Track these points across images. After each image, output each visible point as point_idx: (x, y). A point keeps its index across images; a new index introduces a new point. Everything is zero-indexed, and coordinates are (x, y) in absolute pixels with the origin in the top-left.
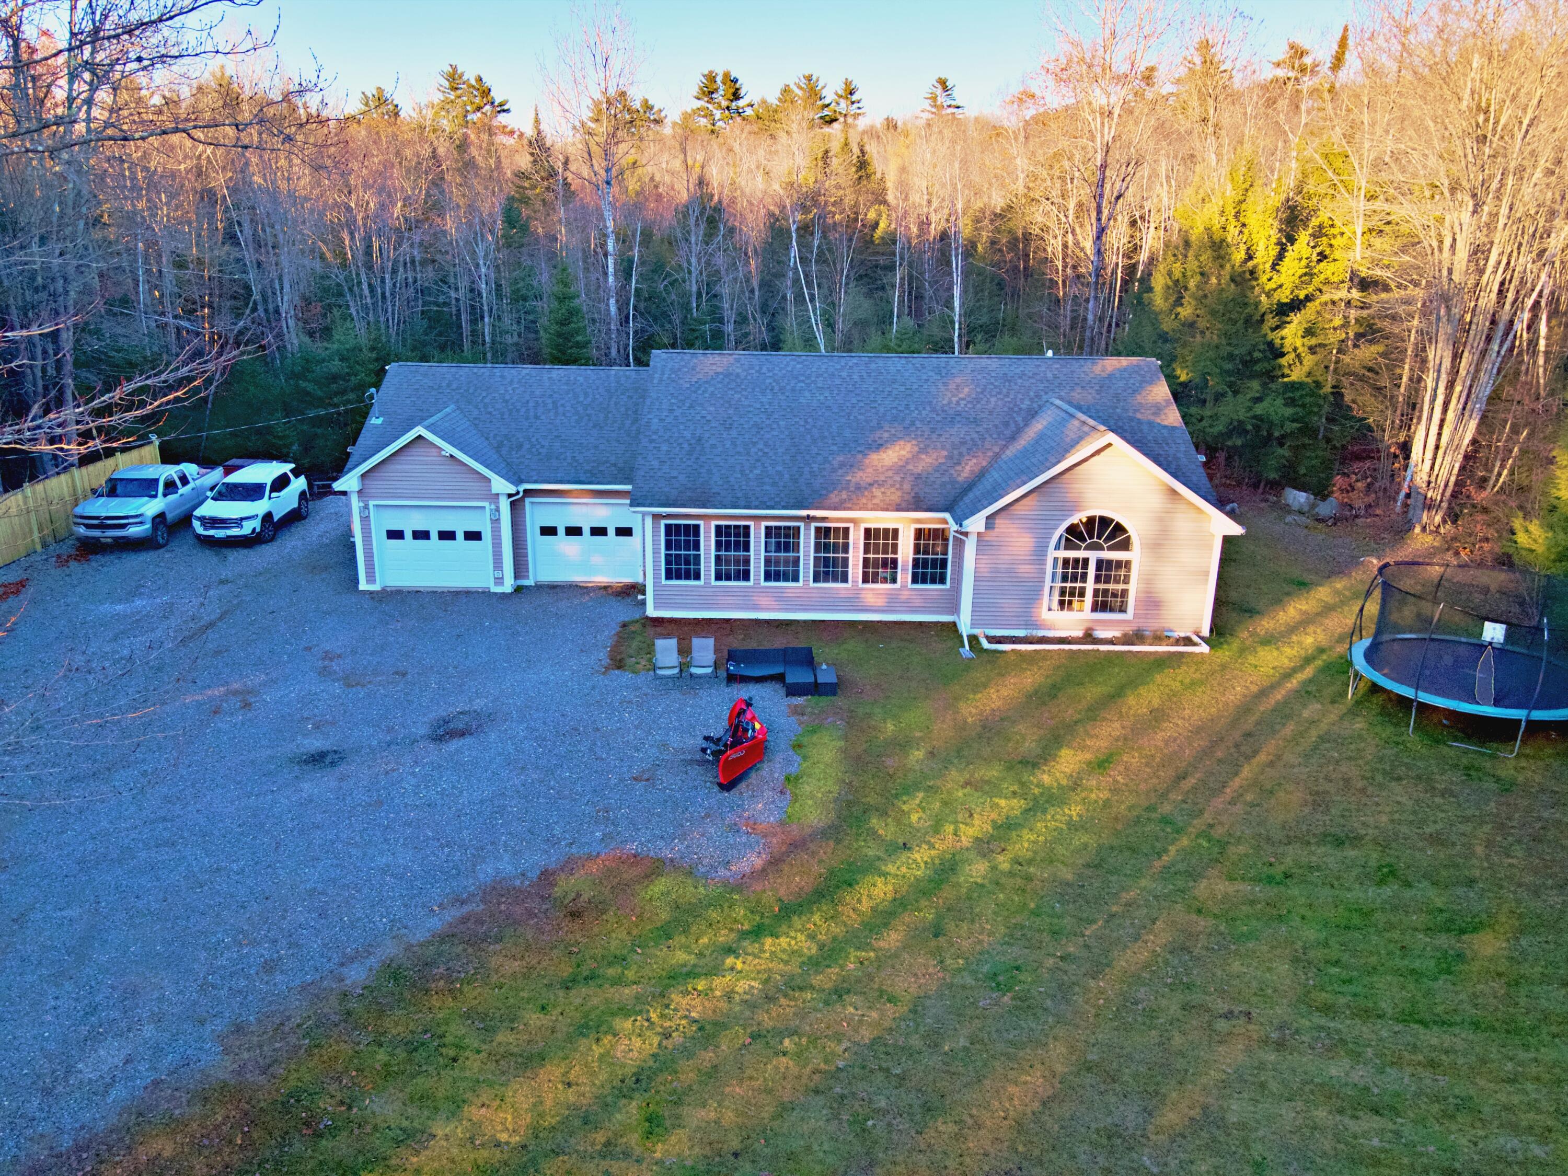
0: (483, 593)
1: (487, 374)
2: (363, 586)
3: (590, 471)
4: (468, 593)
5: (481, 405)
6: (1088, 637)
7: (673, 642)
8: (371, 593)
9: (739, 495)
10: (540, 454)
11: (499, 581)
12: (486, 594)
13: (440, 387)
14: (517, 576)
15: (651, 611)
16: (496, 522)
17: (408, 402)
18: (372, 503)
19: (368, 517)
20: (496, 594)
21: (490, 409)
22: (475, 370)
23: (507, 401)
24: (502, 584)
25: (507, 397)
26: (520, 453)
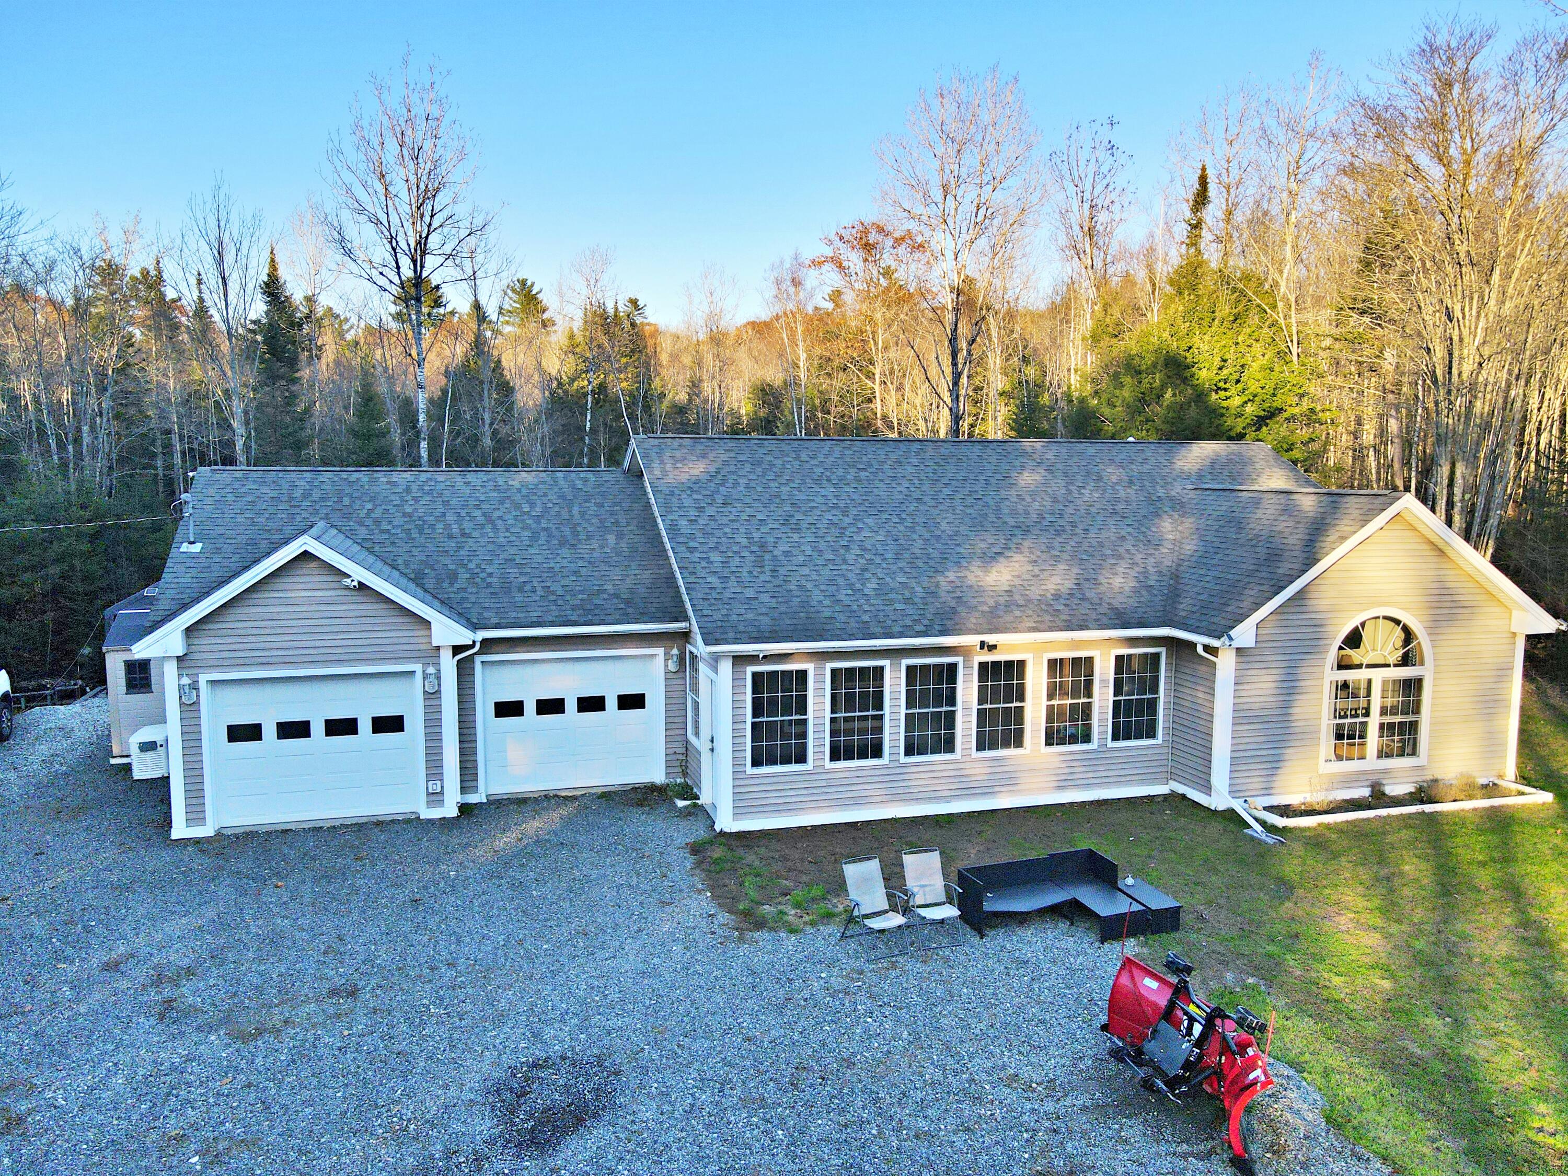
0: (408, 821)
1: (366, 479)
2: (180, 830)
3: (581, 607)
4: (379, 824)
5: (369, 522)
6: (1379, 798)
7: (873, 866)
8: (197, 842)
9: (866, 618)
10: (489, 585)
11: (435, 798)
12: (414, 822)
13: (291, 498)
14: (464, 790)
15: (726, 822)
16: (433, 696)
17: (240, 519)
18: (203, 678)
19: (196, 703)
20: (430, 821)
21: (385, 526)
22: (344, 475)
23: (410, 515)
24: (441, 802)
25: (409, 510)
26: (457, 586)
